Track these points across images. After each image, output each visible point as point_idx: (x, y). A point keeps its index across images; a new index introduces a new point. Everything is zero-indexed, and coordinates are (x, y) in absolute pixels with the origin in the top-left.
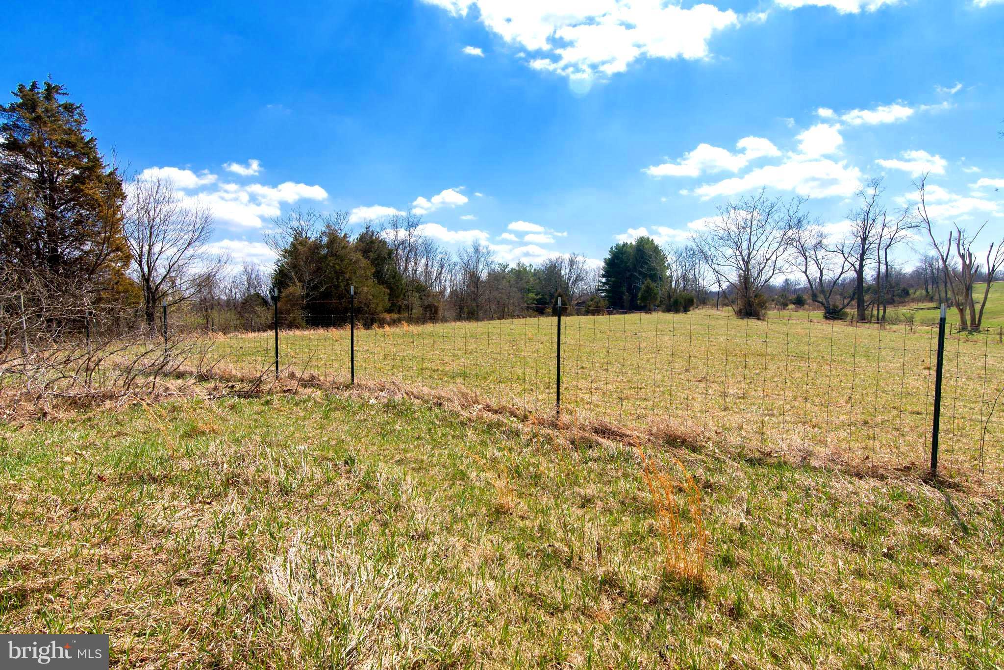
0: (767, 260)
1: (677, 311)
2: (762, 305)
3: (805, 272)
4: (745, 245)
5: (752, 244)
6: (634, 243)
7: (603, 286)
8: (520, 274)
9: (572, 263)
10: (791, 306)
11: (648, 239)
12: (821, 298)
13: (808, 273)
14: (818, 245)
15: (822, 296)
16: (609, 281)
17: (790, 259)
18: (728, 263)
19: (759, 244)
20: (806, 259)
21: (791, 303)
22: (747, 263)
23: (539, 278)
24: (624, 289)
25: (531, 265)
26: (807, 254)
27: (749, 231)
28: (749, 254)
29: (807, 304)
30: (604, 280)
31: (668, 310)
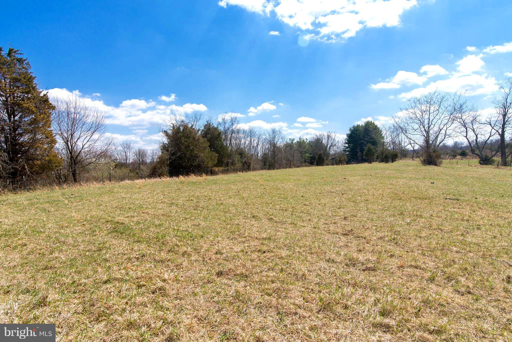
0: (441, 130)
1: (387, 162)
2: (438, 157)
3: (466, 137)
4: (426, 122)
5: (431, 121)
6: (363, 125)
7: (347, 149)
8: (301, 144)
9: (329, 137)
10: (459, 157)
11: (371, 122)
12: (477, 152)
13: (468, 137)
14: (474, 120)
15: (477, 150)
16: (350, 146)
17: (456, 130)
18: (416, 133)
19: (435, 121)
20: (466, 129)
21: (458, 155)
22: (428, 132)
23: (311, 146)
24: (358, 150)
25: (306, 139)
26: (467, 126)
27: (428, 114)
28: (429, 127)
29: (469, 155)
30: (347, 145)
31: (382, 161)
